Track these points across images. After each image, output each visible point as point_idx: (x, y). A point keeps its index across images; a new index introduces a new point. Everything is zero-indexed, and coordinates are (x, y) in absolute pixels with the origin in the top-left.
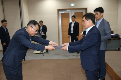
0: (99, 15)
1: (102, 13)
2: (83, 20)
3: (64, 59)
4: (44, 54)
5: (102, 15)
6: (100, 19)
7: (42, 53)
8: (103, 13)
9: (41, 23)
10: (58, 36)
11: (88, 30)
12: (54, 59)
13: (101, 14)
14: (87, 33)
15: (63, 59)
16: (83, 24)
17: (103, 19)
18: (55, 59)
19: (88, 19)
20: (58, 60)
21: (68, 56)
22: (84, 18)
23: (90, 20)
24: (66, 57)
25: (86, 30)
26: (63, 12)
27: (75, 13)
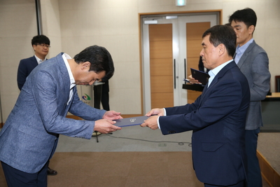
0: (242, 30)
1: (252, 26)
2: (204, 44)
3: (154, 153)
5: (251, 33)
6: (243, 42)
7: (95, 134)
8: (255, 26)
12: (127, 150)
13: (248, 27)
15: (150, 152)
17: (251, 41)
18: (129, 153)
20: (138, 154)
21: (165, 145)
23: (223, 46)
24: (160, 146)
26: (155, 22)
27: (187, 24)
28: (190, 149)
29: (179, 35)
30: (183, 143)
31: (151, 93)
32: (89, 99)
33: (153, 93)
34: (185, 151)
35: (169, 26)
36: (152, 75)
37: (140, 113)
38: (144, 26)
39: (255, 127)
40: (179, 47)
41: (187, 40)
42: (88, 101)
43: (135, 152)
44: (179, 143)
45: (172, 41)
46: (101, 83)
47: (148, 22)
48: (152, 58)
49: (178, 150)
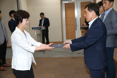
2: (85, 12)
4: (45, 52)
9: (42, 16)
10: (61, 30)
11: (90, 24)
13: (110, 3)
14: (90, 26)
16: (85, 15)
18: (57, 57)
19: (91, 10)
20: (61, 58)
21: (72, 54)
22: (87, 8)
24: (70, 54)
25: (89, 23)
26: (67, 2)
27: (81, 3)
28: (83, 56)
29: (77, 7)
30: (80, 53)
31: (66, 33)
32: (40, 35)
33: (67, 33)
34: (81, 56)
35: (73, 4)
36: (66, 25)
37: (61, 41)
38: (62, 4)
39: (112, 46)
40: (77, 13)
41: (81, 10)
42: (40, 36)
43: (60, 57)
44: (78, 53)
45: (74, 10)
46: (45, 29)
47: (64, 2)
48: (66, 18)
49: (78, 56)
